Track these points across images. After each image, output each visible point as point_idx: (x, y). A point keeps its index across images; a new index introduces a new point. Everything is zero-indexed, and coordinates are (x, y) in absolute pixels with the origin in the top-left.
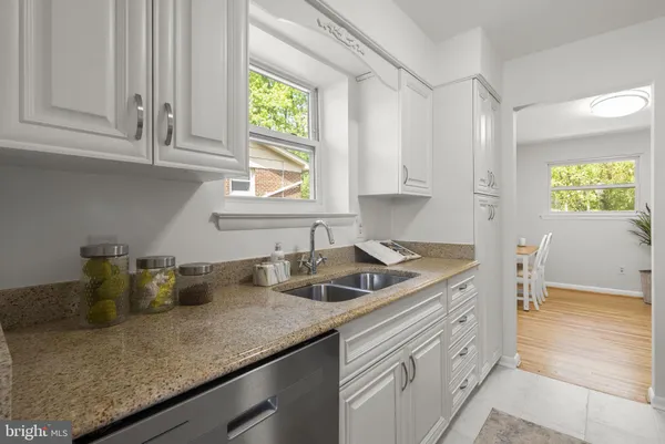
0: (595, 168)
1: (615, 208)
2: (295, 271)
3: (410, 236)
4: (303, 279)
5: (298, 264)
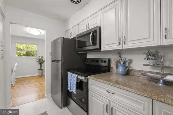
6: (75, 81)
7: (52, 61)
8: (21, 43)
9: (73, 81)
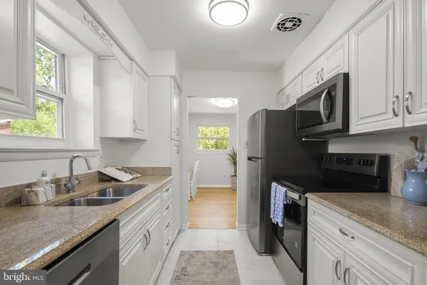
0: (213, 129)
1: (220, 148)
2: (58, 192)
3: (133, 163)
4: (66, 197)
5: (60, 185)
6: (282, 201)
7: (249, 159)
8: (207, 126)
9: (278, 200)
